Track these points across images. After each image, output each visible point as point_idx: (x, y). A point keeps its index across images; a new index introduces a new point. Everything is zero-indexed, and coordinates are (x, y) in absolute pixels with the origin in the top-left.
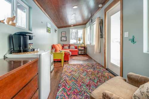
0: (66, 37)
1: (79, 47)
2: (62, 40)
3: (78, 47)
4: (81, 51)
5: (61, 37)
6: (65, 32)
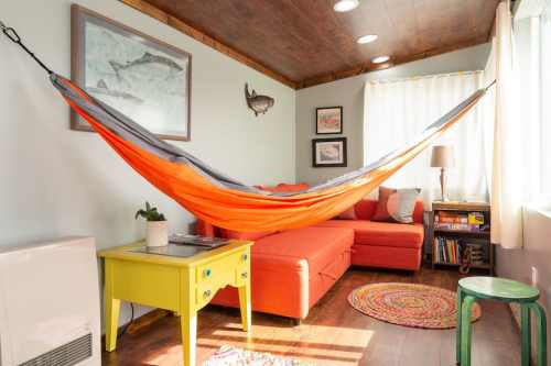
0: (344, 140)
2: (319, 161)
5: (314, 141)
6: (339, 110)
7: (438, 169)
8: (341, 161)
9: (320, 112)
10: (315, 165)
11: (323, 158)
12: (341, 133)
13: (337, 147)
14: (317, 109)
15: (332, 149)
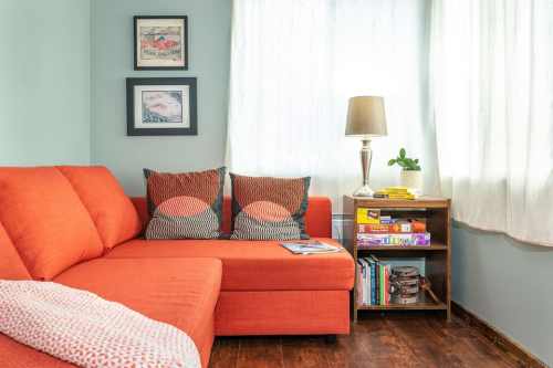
0: (192, 83)
1: (363, 217)
2: (139, 123)
3: (350, 215)
4: (386, 268)
5: (131, 83)
6: (180, 23)
7: (357, 140)
8: (186, 124)
9: (140, 23)
10: (132, 131)
11: (148, 117)
12: (185, 68)
13: (178, 96)
14: (136, 18)
15: (167, 100)
